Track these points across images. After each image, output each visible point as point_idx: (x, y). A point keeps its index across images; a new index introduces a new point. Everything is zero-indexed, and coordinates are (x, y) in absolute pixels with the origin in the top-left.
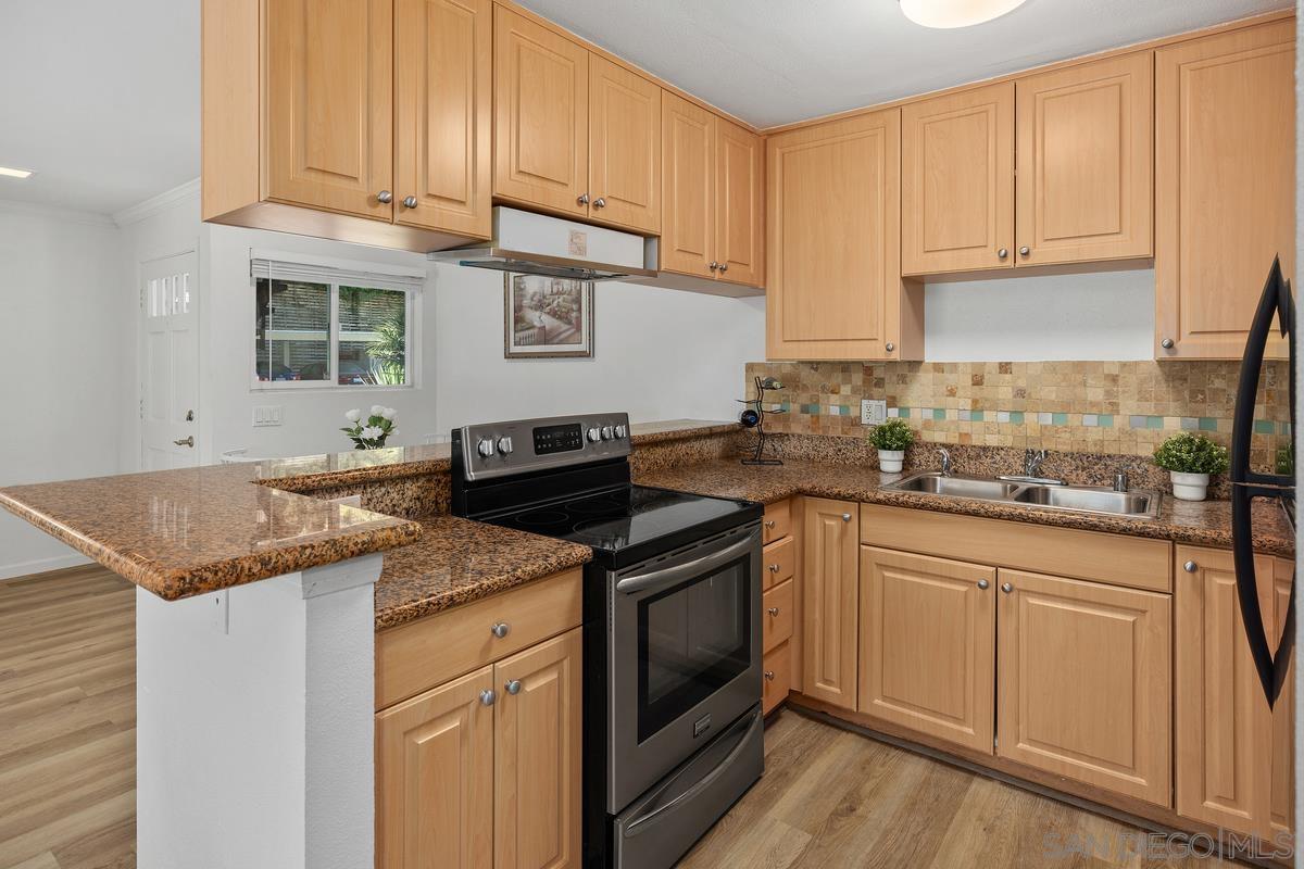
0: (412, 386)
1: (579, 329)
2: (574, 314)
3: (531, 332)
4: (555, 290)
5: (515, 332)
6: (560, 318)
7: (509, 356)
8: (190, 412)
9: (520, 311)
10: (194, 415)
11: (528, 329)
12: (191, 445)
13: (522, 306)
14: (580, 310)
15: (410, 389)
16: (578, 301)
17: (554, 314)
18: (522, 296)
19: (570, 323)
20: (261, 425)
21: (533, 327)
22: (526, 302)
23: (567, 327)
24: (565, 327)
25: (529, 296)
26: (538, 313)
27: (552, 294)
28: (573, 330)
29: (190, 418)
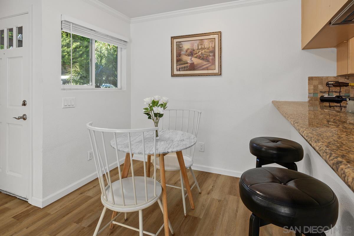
0: (121, 89)
1: (214, 63)
2: (211, 58)
3: (186, 65)
4: (200, 47)
5: (177, 65)
6: (203, 59)
7: (173, 75)
8: (24, 101)
9: (180, 56)
10: (27, 103)
11: (184, 64)
12: (25, 119)
13: (181, 55)
14: (214, 55)
15: (120, 90)
16: (214, 52)
17: (199, 57)
18: (181, 50)
19: (208, 61)
20: (66, 107)
21: (187, 63)
22: (182, 53)
23: (207, 63)
24: (205, 63)
25: (185, 50)
26: (190, 57)
27: (198, 49)
28: (210, 64)
29: (24, 104)
